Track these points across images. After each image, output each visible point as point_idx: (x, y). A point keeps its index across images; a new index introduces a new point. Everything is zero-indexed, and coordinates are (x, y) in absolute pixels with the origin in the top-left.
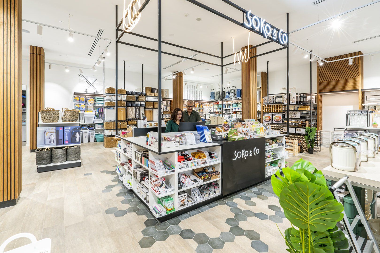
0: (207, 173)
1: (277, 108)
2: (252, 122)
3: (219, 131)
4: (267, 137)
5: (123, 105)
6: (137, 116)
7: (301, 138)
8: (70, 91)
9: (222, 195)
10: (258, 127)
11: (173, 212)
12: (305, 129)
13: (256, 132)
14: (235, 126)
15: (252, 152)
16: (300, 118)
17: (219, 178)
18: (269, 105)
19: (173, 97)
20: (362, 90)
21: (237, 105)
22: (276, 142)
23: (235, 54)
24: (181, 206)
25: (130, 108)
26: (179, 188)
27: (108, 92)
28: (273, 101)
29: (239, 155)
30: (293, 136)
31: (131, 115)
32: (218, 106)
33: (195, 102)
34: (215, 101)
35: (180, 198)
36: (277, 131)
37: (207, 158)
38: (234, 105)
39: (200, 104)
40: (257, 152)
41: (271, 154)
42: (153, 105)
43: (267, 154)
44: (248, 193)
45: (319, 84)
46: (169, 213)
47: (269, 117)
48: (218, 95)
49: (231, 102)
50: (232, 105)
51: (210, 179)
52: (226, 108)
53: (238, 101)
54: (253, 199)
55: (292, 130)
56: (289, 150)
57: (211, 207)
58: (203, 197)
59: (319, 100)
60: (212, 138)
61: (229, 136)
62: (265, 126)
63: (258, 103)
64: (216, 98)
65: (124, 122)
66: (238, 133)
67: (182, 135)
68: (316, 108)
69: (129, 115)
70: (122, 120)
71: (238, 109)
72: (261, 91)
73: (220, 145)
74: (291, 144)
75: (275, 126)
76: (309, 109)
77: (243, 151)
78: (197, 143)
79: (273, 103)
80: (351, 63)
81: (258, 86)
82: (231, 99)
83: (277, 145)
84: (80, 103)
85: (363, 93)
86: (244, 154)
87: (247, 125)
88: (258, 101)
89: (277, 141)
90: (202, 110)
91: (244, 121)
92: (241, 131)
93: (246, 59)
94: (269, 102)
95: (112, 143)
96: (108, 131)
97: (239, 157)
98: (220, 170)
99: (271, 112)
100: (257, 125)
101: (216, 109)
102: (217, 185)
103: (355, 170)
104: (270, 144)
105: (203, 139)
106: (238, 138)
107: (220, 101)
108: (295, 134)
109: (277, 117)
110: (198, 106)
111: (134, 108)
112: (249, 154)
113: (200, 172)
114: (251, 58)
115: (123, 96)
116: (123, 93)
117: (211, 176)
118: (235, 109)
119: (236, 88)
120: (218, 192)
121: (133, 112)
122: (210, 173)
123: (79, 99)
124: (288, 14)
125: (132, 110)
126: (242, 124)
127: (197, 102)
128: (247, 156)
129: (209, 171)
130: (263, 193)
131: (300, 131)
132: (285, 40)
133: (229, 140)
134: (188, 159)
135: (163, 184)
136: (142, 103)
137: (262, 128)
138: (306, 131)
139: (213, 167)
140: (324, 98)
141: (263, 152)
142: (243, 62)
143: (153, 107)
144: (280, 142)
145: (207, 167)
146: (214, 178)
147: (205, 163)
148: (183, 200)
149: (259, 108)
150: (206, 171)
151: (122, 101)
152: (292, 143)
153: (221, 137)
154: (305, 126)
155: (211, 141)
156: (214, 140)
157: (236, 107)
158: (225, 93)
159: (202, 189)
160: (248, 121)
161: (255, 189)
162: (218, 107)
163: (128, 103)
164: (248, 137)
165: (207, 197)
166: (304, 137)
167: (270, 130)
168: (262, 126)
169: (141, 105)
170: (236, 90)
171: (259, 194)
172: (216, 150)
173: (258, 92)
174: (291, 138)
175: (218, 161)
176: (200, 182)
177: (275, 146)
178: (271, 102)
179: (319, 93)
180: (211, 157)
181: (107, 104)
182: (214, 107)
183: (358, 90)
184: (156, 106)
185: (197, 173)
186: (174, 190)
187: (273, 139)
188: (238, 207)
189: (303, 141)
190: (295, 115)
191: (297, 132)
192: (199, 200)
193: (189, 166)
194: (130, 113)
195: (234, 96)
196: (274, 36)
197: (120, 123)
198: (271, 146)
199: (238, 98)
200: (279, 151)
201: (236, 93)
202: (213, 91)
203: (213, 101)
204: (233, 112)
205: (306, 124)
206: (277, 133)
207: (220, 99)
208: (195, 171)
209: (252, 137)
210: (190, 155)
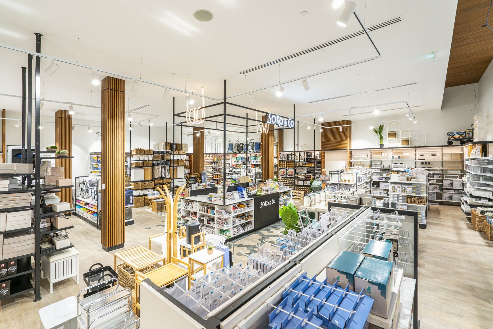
0: (246, 216)
1: (290, 164)
2: (270, 182)
3: (251, 190)
4: (280, 191)
5: (150, 165)
6: (163, 174)
7: (307, 189)
8: (86, 151)
9: (254, 229)
10: (275, 185)
11: (230, 237)
12: (310, 182)
13: (273, 189)
14: (260, 185)
15: (271, 202)
16: (306, 172)
17: (252, 219)
18: (284, 161)
19: (194, 152)
20: (349, 149)
21: (256, 158)
22: (286, 195)
23: (258, 125)
24: (234, 234)
25: (156, 167)
26: (233, 225)
27: (136, 153)
28: (287, 158)
29: (263, 205)
30: (302, 187)
31: (158, 174)
32: (236, 158)
33: (213, 155)
34: (233, 154)
35: (233, 230)
36: (287, 187)
37: (246, 207)
38: (253, 158)
39: (218, 157)
40: (274, 202)
41: (282, 202)
42: (177, 163)
43: (280, 203)
44: (268, 228)
45: (322, 143)
46: (229, 238)
47: (284, 172)
48: (237, 147)
49: (250, 155)
50: (251, 158)
51: (248, 220)
52: (244, 161)
53: (256, 154)
54: (271, 230)
55: (301, 183)
56: (298, 199)
57: (249, 236)
58: (244, 230)
59: (322, 156)
60: (248, 195)
61: (257, 193)
62: (279, 184)
63: (275, 157)
64: (234, 150)
65: (151, 182)
66: (263, 190)
67: (231, 195)
68: (320, 162)
69: (155, 174)
70: (149, 179)
71: (257, 162)
72: (277, 146)
73: (253, 199)
74: (299, 195)
75: (288, 179)
76: (313, 165)
77: (266, 202)
78: (240, 199)
79: (287, 160)
80: (341, 129)
81: (275, 141)
82: (250, 152)
83: (287, 196)
84: (98, 163)
85: (351, 152)
86: (266, 204)
87: (267, 184)
88: (275, 156)
89: (287, 193)
90: (220, 163)
91: (265, 182)
92: (264, 189)
93: (267, 131)
94: (284, 159)
95: (140, 203)
96: (136, 191)
97: (264, 206)
98: (253, 214)
99: (285, 167)
100: (274, 183)
101: (235, 161)
102: (252, 223)
103: (311, 206)
104: (282, 196)
105: (242, 196)
106: (263, 194)
107: (238, 153)
108: (303, 186)
109: (290, 172)
110: (216, 159)
111: (160, 167)
112: (269, 204)
113: (241, 216)
114: (270, 131)
115: (150, 156)
116: (150, 153)
117: (249, 218)
118: (254, 162)
119: (255, 142)
120: (252, 227)
121: (159, 171)
122: (247, 216)
123: (97, 159)
124: (294, 105)
125: (158, 169)
126: (264, 183)
127: (216, 155)
128: (268, 205)
129: (247, 215)
130: (277, 227)
131: (306, 183)
132: (292, 125)
133: (258, 195)
134: (236, 208)
135: (225, 222)
136: (167, 162)
137: (278, 185)
138: (310, 183)
139: (248, 213)
140: (326, 154)
141: (278, 201)
142: (264, 132)
143: (177, 164)
144: (289, 194)
145: (245, 213)
146: (250, 219)
147: (245, 210)
148: (235, 232)
149: (276, 162)
150: (245, 215)
151: (149, 160)
152: (300, 193)
153: (253, 194)
154: (310, 179)
155: (247, 197)
156: (249, 196)
157: (254, 160)
158: (244, 146)
159: (243, 226)
160: (268, 181)
161: (272, 225)
162: (236, 160)
163: (155, 162)
164: (269, 193)
165: (246, 230)
166: (309, 188)
167: (282, 186)
168: (277, 184)
169: (166, 164)
170: (255, 143)
171: (275, 228)
172: (251, 202)
173: (275, 147)
174: (300, 189)
175: (252, 209)
176: (243, 221)
177: (286, 197)
178: (285, 159)
179: (323, 150)
180: (248, 207)
181: (135, 164)
182: (232, 159)
183: (347, 149)
184: (180, 164)
185: (240, 217)
186: (230, 226)
187: (284, 193)
188: (263, 234)
189: (309, 191)
190: (303, 170)
191: (305, 184)
192: (242, 232)
193: (238, 212)
194: (156, 173)
195: (253, 149)
196: (285, 124)
197: (148, 183)
198: (283, 197)
199: (257, 151)
200: (288, 200)
201: (254, 146)
202: (231, 143)
203: (231, 154)
204: (251, 165)
205: (310, 177)
206: (287, 188)
207: (238, 151)
208: (239, 216)
209: (271, 193)
210: (237, 206)
